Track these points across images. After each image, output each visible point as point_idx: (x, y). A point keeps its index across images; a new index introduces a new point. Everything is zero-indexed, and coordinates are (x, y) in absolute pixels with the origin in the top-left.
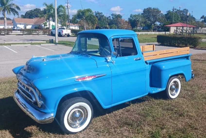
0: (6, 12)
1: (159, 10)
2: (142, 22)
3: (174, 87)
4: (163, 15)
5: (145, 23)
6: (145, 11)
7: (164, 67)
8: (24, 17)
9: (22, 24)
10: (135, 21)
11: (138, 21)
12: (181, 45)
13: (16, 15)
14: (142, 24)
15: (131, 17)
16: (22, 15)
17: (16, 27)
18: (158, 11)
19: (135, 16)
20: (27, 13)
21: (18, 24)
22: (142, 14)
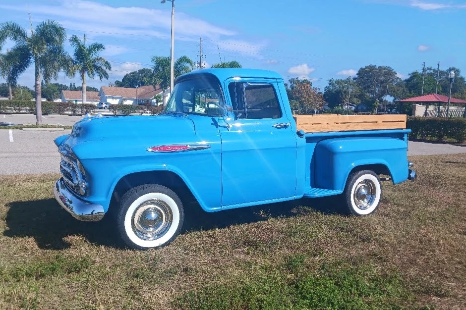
0: (86, 74)
1: (393, 71)
2: (355, 96)
3: (364, 191)
4: (401, 80)
5: (361, 97)
6: (362, 73)
7: (341, 147)
8: (119, 84)
9: (116, 98)
10: (338, 92)
11: (345, 92)
12: (428, 138)
13: (104, 79)
14: (355, 100)
15: (330, 84)
16: (117, 81)
17: (105, 103)
18: (389, 73)
19: (339, 82)
20: (125, 77)
21: (109, 97)
22: (355, 78)
